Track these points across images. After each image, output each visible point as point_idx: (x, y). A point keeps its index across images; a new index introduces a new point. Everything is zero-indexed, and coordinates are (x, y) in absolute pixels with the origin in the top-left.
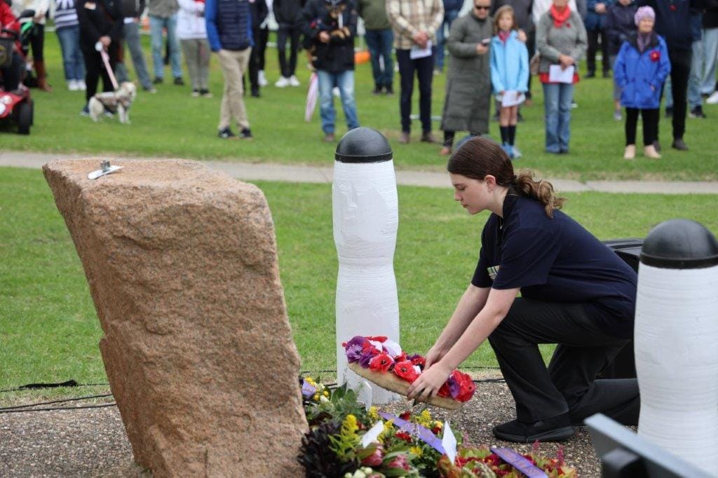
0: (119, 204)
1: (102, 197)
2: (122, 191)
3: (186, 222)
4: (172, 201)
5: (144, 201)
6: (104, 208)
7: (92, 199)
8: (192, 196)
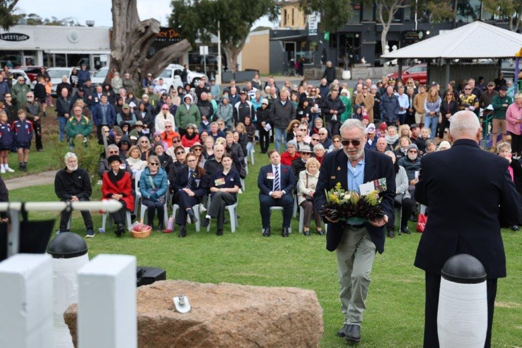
0: (238, 327)
1: (221, 325)
2: (232, 316)
3: (288, 327)
4: (278, 314)
5: (255, 319)
6: (227, 333)
7: (215, 328)
8: (287, 306)
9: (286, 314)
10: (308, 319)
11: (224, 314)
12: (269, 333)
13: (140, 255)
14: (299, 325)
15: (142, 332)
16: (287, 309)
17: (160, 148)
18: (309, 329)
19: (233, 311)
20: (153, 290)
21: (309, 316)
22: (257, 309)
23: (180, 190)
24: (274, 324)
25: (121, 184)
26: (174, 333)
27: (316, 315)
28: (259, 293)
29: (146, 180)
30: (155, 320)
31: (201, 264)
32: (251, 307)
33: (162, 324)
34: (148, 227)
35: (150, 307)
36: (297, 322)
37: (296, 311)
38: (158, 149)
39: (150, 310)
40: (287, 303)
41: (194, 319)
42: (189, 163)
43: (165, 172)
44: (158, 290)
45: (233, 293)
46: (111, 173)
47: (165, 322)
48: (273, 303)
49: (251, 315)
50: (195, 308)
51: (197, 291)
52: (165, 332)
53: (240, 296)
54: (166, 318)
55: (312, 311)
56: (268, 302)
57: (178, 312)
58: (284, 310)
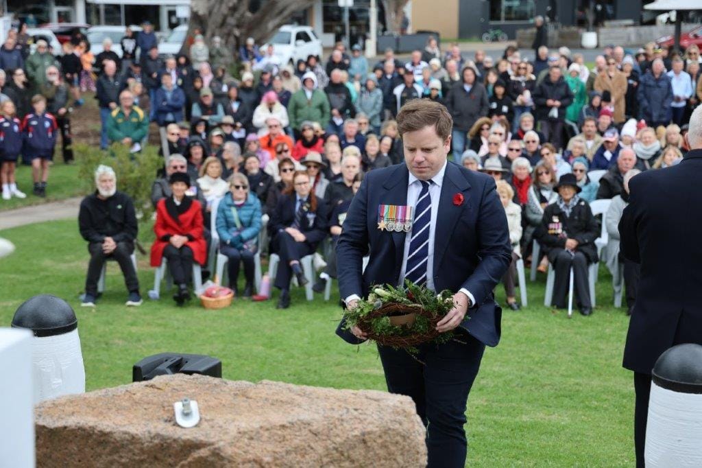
0: (274, 452)
1: (246, 448)
2: (266, 434)
3: (360, 454)
4: (343, 433)
5: (304, 440)
6: (255, 461)
7: (236, 453)
8: (361, 421)
9: (356, 433)
10: (397, 443)
11: (252, 431)
12: (327, 464)
13: (211, 337)
14: (382, 452)
15: (121, 457)
16: (360, 426)
17: (255, 162)
18: (400, 459)
19: (268, 426)
20: (148, 390)
21: (398, 438)
22: (309, 424)
23: (281, 231)
24: (336, 449)
25: (187, 219)
26: (170, 460)
27: (411, 437)
28: (318, 398)
29: (228, 213)
30: (140, 439)
31: (306, 353)
32: (299, 420)
33: (151, 444)
34: (228, 290)
35: (136, 417)
36: (376, 447)
37: (375, 429)
38: (250, 163)
39: (135, 421)
40: (361, 417)
41: (202, 438)
42: (297, 188)
43: (258, 201)
44: (156, 390)
45: (275, 397)
46: (169, 201)
47: (156, 441)
48: (337, 415)
49: (298, 434)
50: (206, 420)
51: (219, 393)
52: (156, 458)
53: (287, 403)
54: (158, 435)
55: (404, 430)
56: (329, 413)
57: (179, 426)
58: (353, 427)
